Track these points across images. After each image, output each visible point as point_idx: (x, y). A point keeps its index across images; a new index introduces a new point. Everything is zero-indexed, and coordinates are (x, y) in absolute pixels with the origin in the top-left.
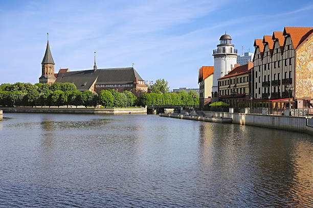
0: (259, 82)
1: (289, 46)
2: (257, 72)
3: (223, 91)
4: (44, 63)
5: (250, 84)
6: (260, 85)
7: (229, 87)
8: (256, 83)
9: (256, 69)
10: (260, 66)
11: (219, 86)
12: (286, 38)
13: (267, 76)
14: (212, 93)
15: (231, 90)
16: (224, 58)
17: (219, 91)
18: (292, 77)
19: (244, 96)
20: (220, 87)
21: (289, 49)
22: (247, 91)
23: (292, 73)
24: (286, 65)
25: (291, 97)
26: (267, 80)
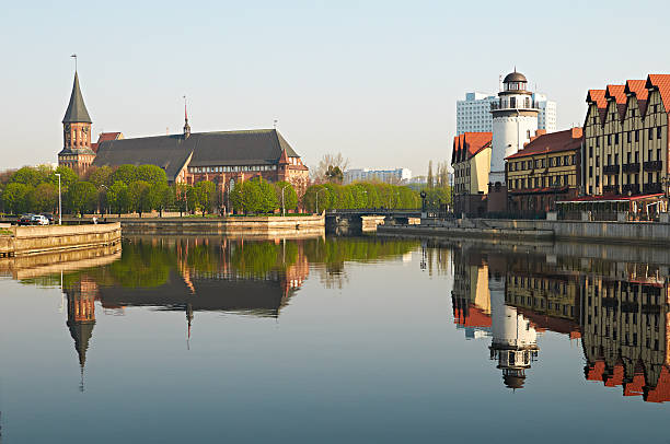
0: (597, 166)
1: (655, 106)
2: (591, 148)
3: (517, 181)
4: (68, 121)
5: (578, 170)
6: (598, 171)
7: (532, 174)
8: (591, 168)
9: (591, 142)
10: (597, 138)
11: (506, 172)
12: (650, 93)
13: (613, 156)
14: (490, 184)
15: (537, 179)
16: (514, 118)
17: (506, 180)
18: (663, 159)
19: (567, 190)
20: (509, 174)
21: (655, 111)
22: (572, 181)
23: (663, 152)
24: (650, 139)
25: (661, 192)
26: (613, 163)
